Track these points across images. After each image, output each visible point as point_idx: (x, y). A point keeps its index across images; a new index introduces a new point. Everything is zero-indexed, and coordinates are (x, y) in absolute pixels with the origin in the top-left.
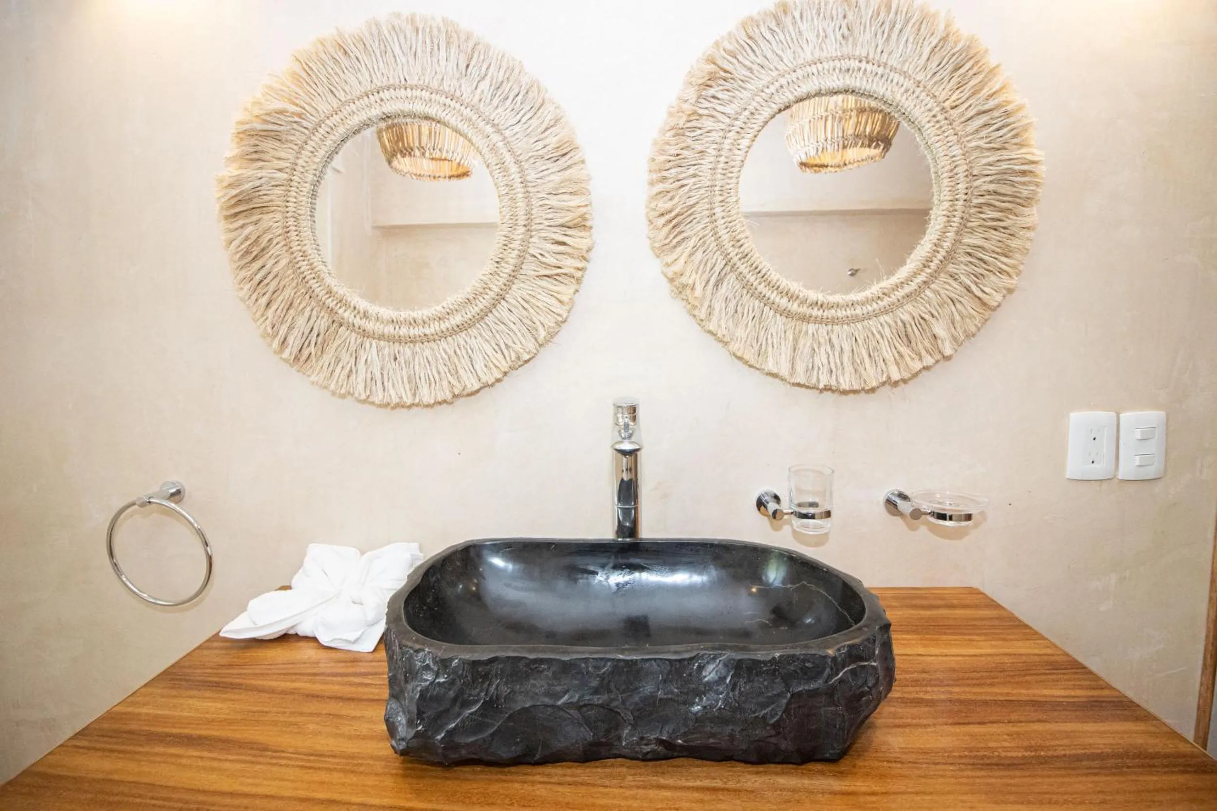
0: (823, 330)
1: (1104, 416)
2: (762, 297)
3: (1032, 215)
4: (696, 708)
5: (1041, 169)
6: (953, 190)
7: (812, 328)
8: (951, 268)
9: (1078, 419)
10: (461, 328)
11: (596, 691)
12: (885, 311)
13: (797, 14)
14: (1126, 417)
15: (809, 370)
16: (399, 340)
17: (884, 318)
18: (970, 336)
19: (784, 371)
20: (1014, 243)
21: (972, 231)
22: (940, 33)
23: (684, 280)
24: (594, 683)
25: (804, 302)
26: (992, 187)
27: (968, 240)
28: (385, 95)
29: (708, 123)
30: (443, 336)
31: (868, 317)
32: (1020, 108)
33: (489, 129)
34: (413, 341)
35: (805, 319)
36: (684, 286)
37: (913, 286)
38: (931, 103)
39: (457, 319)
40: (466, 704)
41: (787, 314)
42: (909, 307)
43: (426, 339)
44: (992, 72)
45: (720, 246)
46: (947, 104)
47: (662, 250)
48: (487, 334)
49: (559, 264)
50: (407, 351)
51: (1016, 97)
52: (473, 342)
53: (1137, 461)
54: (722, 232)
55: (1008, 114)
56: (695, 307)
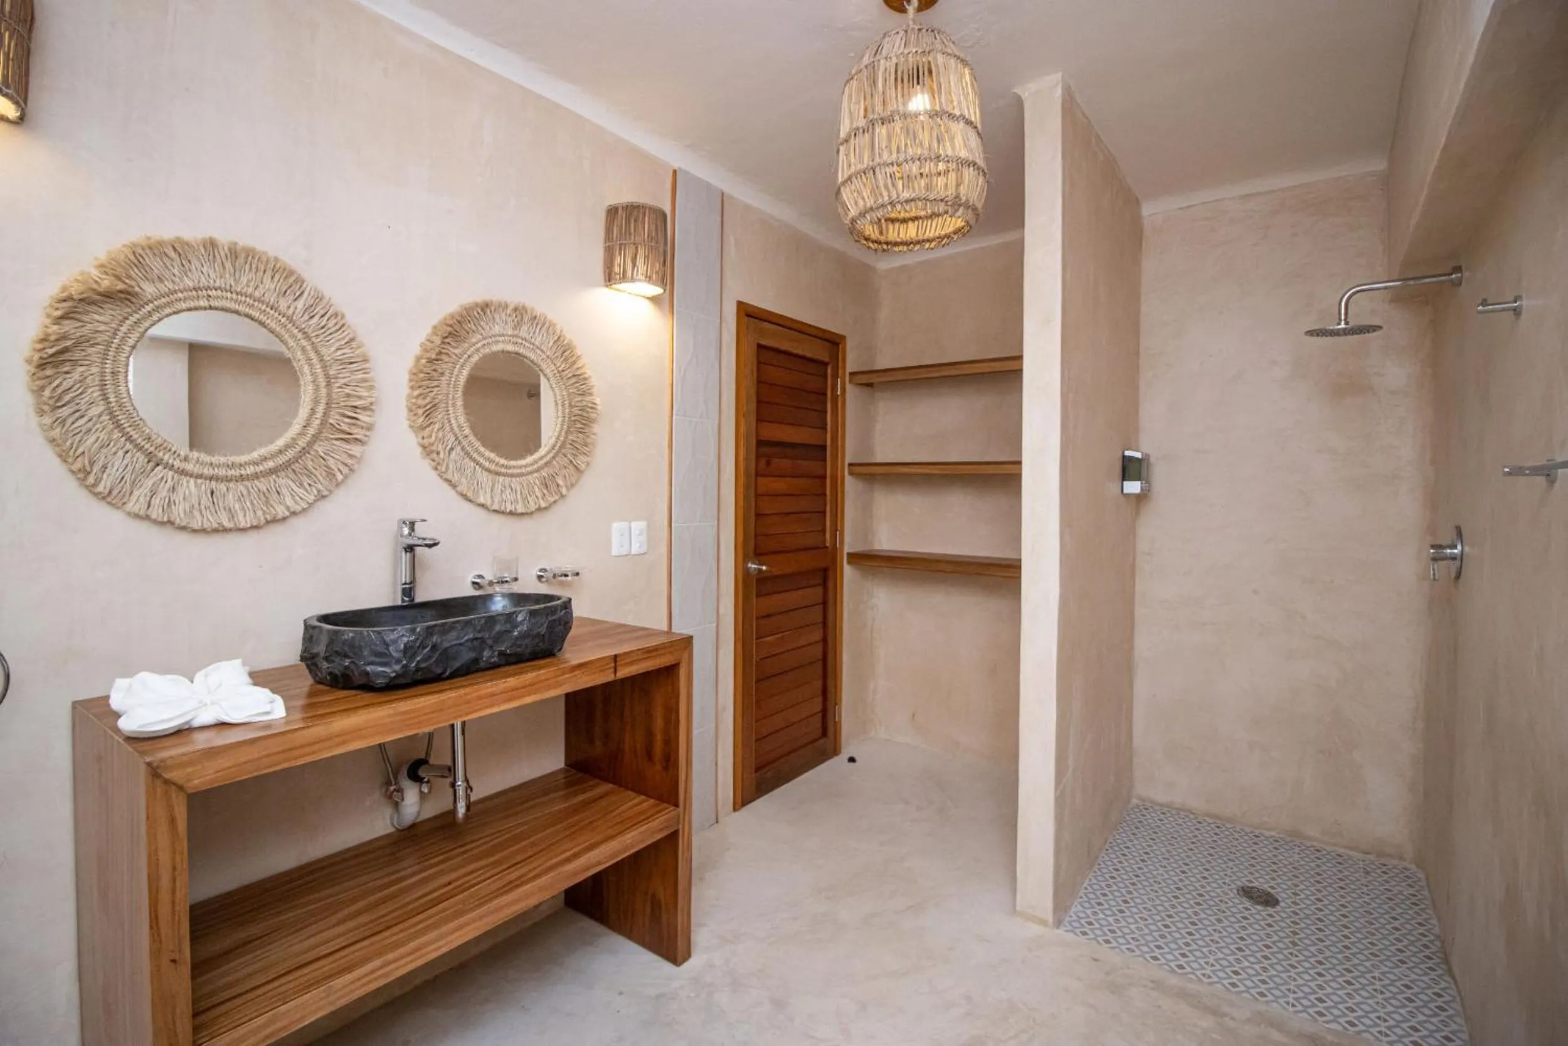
0: (508, 479)
1: (625, 524)
2: (474, 460)
3: (596, 428)
4: (516, 633)
5: (599, 407)
6: (563, 412)
7: (501, 479)
8: (564, 450)
9: (616, 526)
10: (272, 471)
11: (479, 632)
12: (537, 471)
13: (493, 309)
14: (634, 524)
15: (500, 503)
16: (217, 479)
17: (536, 475)
18: (572, 485)
19: (489, 503)
20: (588, 440)
21: (572, 433)
22: (558, 332)
23: (434, 448)
24: (479, 628)
25: (497, 464)
26: (580, 412)
27: (570, 437)
28: (213, 293)
29: (446, 359)
30: (256, 476)
31: (531, 473)
32: (590, 377)
33: (300, 336)
34: (228, 479)
35: (498, 474)
36: (432, 452)
37: (548, 458)
38: (554, 368)
39: (271, 464)
40: (424, 648)
41: (488, 470)
42: (546, 469)
43: (242, 478)
44: (579, 357)
45: (452, 429)
46: (560, 369)
47: (418, 429)
48: (292, 475)
49: (349, 431)
50: (222, 487)
51: (589, 372)
52: (281, 481)
53: (638, 545)
54: (453, 421)
55: (585, 379)
56: (439, 464)
